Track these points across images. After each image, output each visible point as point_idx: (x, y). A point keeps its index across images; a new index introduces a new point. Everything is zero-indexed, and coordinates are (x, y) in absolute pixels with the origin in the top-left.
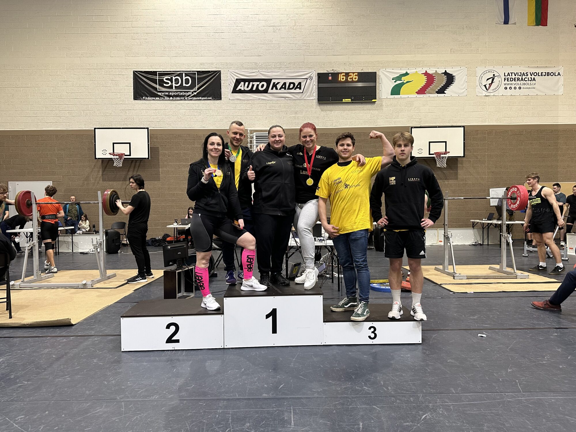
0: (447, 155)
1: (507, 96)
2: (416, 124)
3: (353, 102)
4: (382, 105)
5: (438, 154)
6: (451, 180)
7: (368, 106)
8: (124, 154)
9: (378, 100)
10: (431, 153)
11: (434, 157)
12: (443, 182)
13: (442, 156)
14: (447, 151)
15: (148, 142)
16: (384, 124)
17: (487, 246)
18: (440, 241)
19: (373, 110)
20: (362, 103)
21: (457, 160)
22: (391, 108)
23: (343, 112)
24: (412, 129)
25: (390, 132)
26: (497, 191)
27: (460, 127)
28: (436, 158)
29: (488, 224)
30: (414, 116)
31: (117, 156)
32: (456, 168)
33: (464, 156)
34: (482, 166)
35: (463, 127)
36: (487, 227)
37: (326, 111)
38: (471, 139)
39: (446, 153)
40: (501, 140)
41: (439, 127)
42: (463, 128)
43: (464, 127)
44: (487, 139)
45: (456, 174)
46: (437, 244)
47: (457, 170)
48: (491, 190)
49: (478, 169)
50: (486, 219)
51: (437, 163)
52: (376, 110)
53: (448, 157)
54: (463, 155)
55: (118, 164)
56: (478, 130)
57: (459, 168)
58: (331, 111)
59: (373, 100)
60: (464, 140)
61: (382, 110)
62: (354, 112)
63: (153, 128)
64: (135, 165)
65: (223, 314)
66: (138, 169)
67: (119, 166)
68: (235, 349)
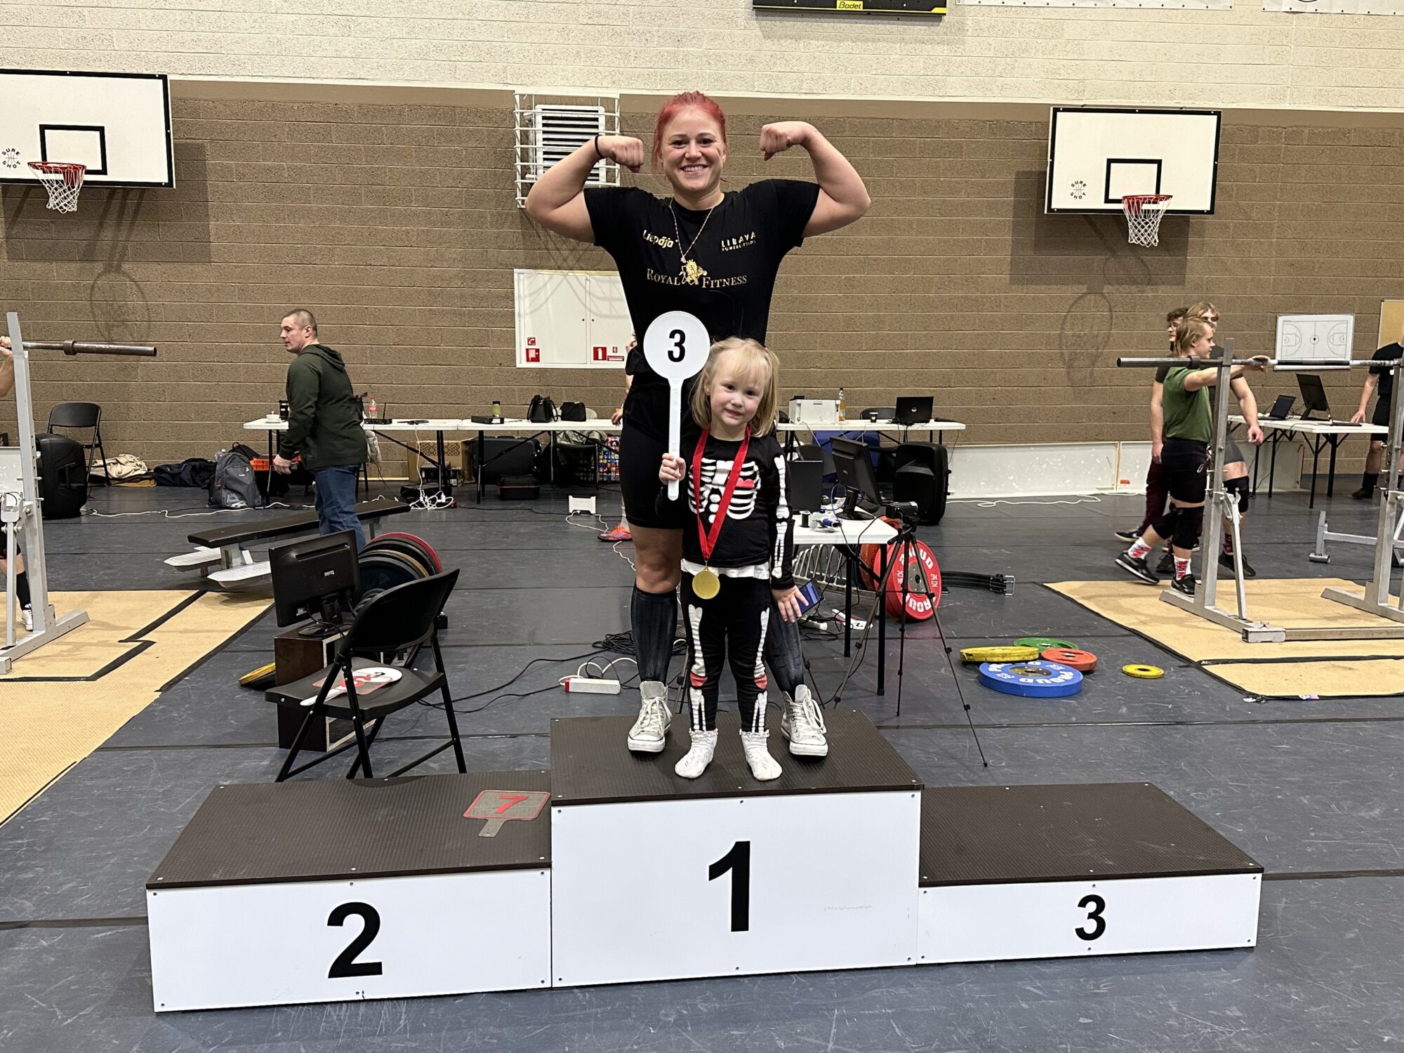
0: (1163, 206)
1: (1356, 17)
2: (1067, 99)
3: (869, 13)
4: (962, 29)
5: (1134, 201)
6: (1162, 287)
7: (918, 30)
8: (84, 167)
9: (951, 10)
10: (1111, 197)
11: (1121, 211)
12: (1140, 292)
13: (1145, 207)
14: (1162, 193)
15: (167, 127)
16: (966, 93)
17: (1266, 500)
18: (1122, 482)
19: (932, 42)
20: (899, 17)
21: (1187, 220)
22: (990, 40)
23: (835, 44)
24: (1058, 113)
25: (984, 122)
26: (1296, 324)
27: (1208, 113)
28: (1127, 214)
29: (1276, 430)
30: (1062, 71)
31: (56, 172)
32: (1183, 248)
33: (1211, 212)
34: (1261, 243)
35: (1215, 113)
36: (1271, 439)
37: (780, 38)
38: (1233, 156)
39: (1158, 198)
40: (1326, 161)
41: (1141, 112)
42: (1215, 117)
43: (1218, 113)
44: (1282, 156)
45: (1182, 266)
46: (1114, 491)
47: (1185, 255)
48: (1281, 319)
49: (1249, 252)
50: (1267, 415)
51: (1131, 231)
52: (942, 42)
53: (1167, 211)
54: (1207, 207)
55: (63, 201)
56: (1258, 127)
57: (1190, 250)
58: (797, 38)
59: (936, 10)
60: (1216, 159)
61: (963, 44)
62: (871, 45)
63: (182, 78)
64: (123, 206)
65: (548, 865)
66: (134, 218)
67: (67, 209)
68: (592, 989)
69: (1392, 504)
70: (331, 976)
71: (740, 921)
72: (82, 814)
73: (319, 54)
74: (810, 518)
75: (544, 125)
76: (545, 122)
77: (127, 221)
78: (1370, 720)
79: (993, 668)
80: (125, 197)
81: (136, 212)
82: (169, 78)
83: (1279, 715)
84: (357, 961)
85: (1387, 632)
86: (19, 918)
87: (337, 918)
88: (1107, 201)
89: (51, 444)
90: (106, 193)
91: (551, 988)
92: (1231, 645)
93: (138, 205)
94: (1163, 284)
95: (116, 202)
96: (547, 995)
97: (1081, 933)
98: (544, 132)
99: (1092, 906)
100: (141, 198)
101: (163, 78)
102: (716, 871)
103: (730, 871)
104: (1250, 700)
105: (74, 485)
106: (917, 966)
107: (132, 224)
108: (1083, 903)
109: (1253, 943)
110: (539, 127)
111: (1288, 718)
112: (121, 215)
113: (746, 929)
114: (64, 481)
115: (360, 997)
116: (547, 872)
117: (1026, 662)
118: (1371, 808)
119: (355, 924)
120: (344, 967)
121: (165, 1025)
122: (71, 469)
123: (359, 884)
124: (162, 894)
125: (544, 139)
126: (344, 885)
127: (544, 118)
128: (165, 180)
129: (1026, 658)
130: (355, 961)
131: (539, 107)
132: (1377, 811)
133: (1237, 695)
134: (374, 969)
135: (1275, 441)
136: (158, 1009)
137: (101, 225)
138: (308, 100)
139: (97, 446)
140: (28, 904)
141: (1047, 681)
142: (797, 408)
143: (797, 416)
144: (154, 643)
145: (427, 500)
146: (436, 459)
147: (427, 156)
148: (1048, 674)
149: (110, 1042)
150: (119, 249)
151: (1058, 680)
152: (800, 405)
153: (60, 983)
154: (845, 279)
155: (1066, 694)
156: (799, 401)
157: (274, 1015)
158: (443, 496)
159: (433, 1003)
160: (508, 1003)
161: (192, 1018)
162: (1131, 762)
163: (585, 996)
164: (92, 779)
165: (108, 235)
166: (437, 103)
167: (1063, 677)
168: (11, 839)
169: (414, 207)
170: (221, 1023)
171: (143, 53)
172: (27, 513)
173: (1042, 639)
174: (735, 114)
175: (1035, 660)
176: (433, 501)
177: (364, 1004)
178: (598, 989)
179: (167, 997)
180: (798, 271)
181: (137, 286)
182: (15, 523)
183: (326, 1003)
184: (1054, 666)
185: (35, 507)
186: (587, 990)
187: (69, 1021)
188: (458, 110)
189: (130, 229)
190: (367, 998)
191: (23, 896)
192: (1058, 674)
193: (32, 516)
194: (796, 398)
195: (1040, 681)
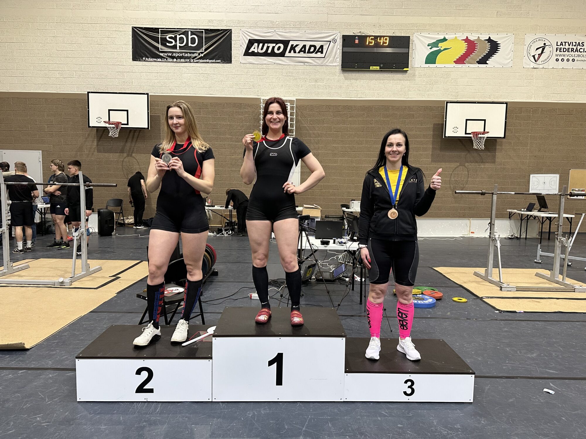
0: (486, 136)
1: (558, 70)
2: (452, 99)
3: (381, 71)
4: (414, 75)
5: (476, 134)
6: (487, 164)
7: (398, 76)
8: (121, 123)
9: (410, 69)
10: (467, 132)
11: (471, 137)
12: (479, 165)
13: (480, 136)
14: (486, 131)
15: (148, 110)
16: (416, 97)
17: (524, 241)
18: (472, 233)
19: (403, 80)
20: (392, 72)
21: (496, 140)
22: (424, 79)
23: (369, 81)
24: (448, 104)
25: (422, 107)
26: (538, 178)
27: (503, 103)
28: (473, 138)
29: (528, 215)
30: (450, 89)
31: (112, 124)
32: (495, 150)
33: (504, 138)
34: (524, 149)
35: (505, 103)
36: (526, 218)
37: (351, 79)
38: (513, 118)
39: (484, 132)
40: (548, 120)
41: (478, 103)
42: (506, 105)
43: (506, 103)
44: (531, 118)
45: (494, 157)
46: (469, 236)
47: (495, 153)
48: (531, 176)
49: (519, 152)
50: (525, 210)
51: (474, 144)
52: (407, 80)
53: (487, 137)
54: (503, 136)
55: (114, 133)
56: (522, 108)
57: (497, 150)
58: (356, 79)
59: (405, 69)
60: (506, 119)
61: (415, 80)
62: (382, 81)
63: (154, 94)
64: (134, 135)
65: (211, 358)
66: (137, 139)
67: (115, 136)
68: (226, 403)
69: (559, 242)
70: (136, 392)
71: (279, 382)
72: (77, 333)
73: (198, 86)
74: (336, 241)
77: (135, 140)
78: (542, 321)
80: (134, 132)
81: (138, 137)
82: (149, 94)
83: (507, 318)
84: (145, 388)
85: (556, 289)
86: (46, 367)
87: (139, 372)
88: (466, 133)
89: (104, 212)
90: (128, 131)
91: (212, 402)
92: (495, 291)
93: (138, 135)
94: (487, 163)
95: (132, 134)
96: (210, 404)
97: (405, 393)
99: (409, 384)
100: (139, 133)
101: (148, 94)
102: (271, 363)
103: (276, 363)
104: (497, 312)
105: (110, 225)
106: (344, 402)
107: (136, 141)
108: (406, 382)
109: (472, 401)
111: (510, 319)
112: (133, 137)
113: (281, 385)
114: (107, 224)
115: (146, 400)
116: (211, 360)
117: (416, 295)
118: (533, 353)
119: (145, 375)
120: (141, 389)
121: (80, 406)
122: (110, 220)
123: (147, 361)
124: (81, 360)
126: (141, 361)
128: (147, 127)
129: (416, 294)
130: (144, 388)
132: (535, 355)
133: (493, 310)
134: (151, 391)
135: (528, 219)
136: (78, 400)
137: (126, 141)
139: (121, 213)
140: (50, 362)
141: (422, 302)
142: (352, 204)
143: (352, 207)
144: (120, 277)
145: (225, 233)
146: (229, 219)
147: (232, 120)
148: (423, 299)
149: (60, 410)
150: (132, 149)
151: (426, 302)
152: (353, 203)
153: (51, 389)
154: (372, 160)
155: (429, 307)
156: (353, 201)
157: (116, 405)
158: (230, 232)
159: (170, 404)
160: (195, 406)
161: (89, 404)
162: (446, 332)
163: (223, 405)
164: (85, 322)
165: (128, 144)
166: (236, 102)
167: (429, 301)
168: (52, 340)
169: (227, 136)
170: (97, 407)
171: (142, 87)
172: (81, 233)
173: (425, 287)
174: (335, 105)
175: (420, 294)
176: (227, 233)
177: (147, 403)
178: (228, 403)
179: (81, 396)
180: (355, 157)
181: (137, 161)
182: (77, 236)
183: (134, 402)
184: (426, 297)
185: (84, 231)
186: (224, 403)
187: (49, 402)
188: (242, 105)
189: (136, 143)
190: (148, 401)
191: (49, 359)
192: (427, 299)
193: (83, 234)
194: (352, 200)
195: (419, 302)
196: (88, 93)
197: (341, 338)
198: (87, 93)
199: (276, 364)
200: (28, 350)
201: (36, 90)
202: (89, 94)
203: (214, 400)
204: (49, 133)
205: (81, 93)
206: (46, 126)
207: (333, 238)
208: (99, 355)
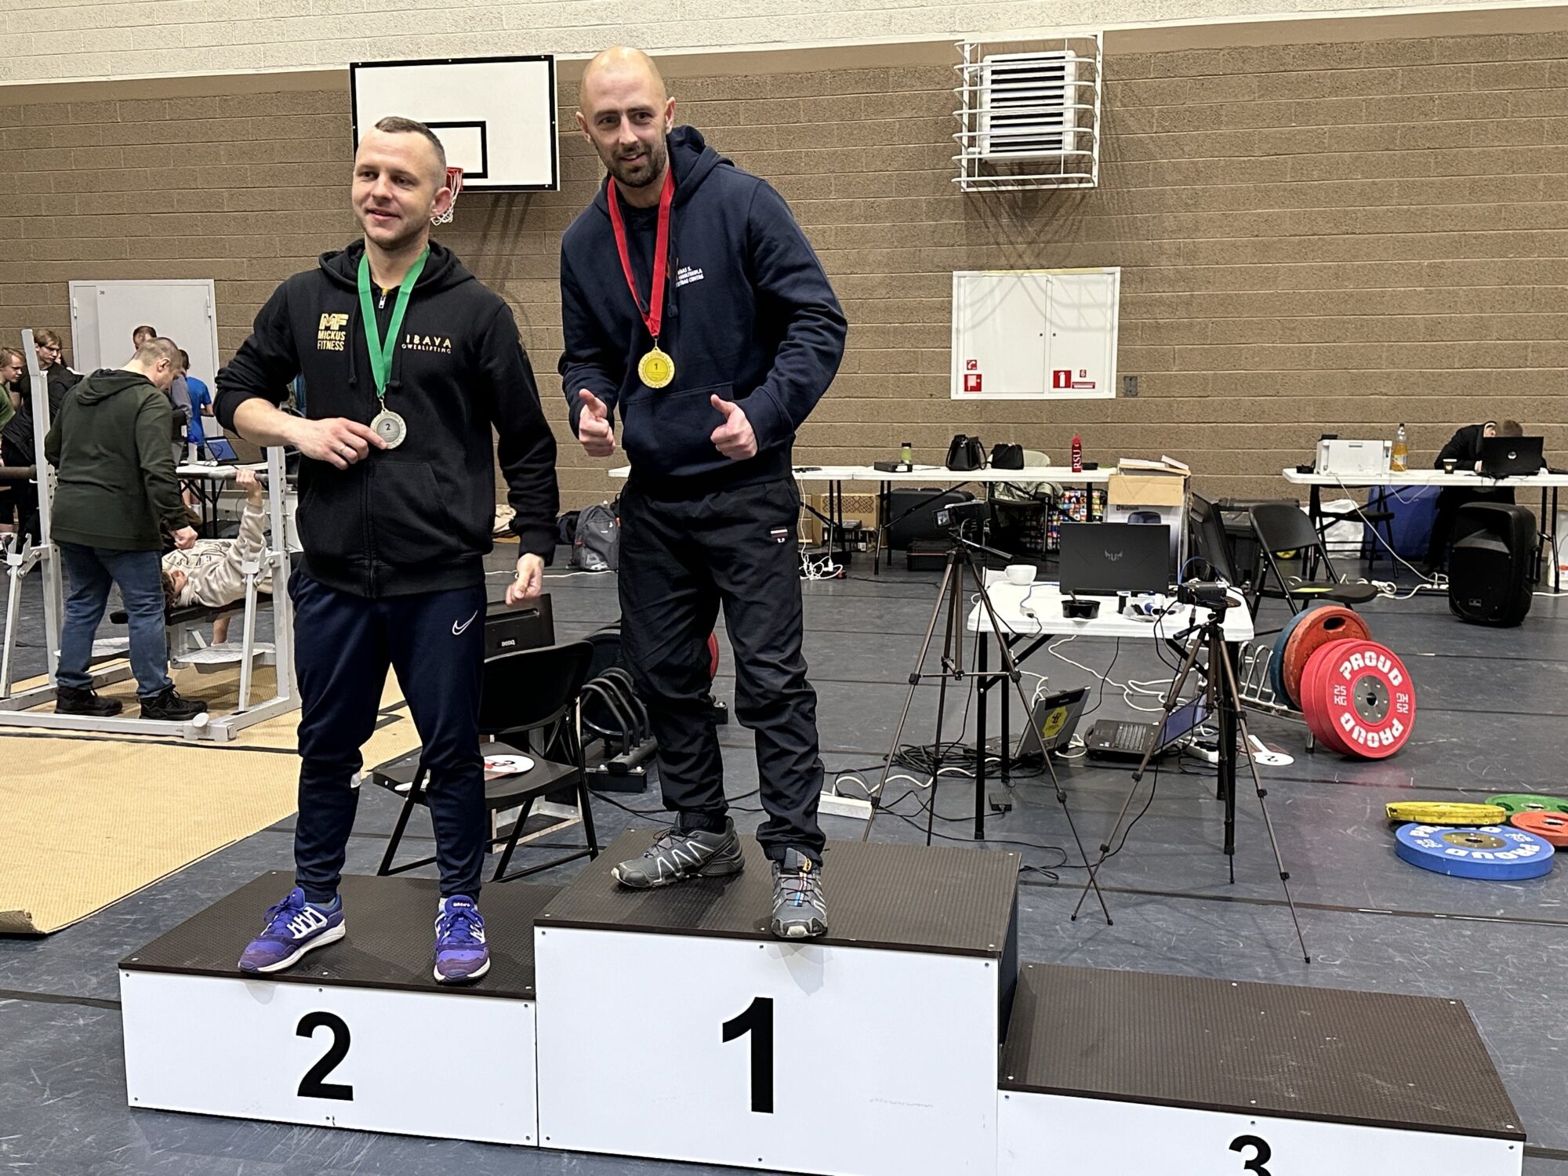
8: (460, 170)
15: (552, 118)
63: (574, 57)
64: (508, 213)
65: (532, 997)
66: (520, 229)
67: (442, 220)
68: (584, 1157)
70: (300, 1093)
71: (762, 1100)
74: (1131, 601)
75: (994, 82)
76: (995, 77)
77: (512, 232)
79: (1421, 831)
80: (510, 204)
81: (521, 222)
82: (555, 60)
87: (306, 1027)
90: (490, 199)
91: (538, 1148)
93: (524, 212)
95: (501, 209)
96: (528, 1156)
98: (993, 91)
99: (1251, 1152)
100: (527, 203)
101: (549, 58)
102: (731, 1030)
107: (517, 235)
108: (1238, 1145)
110: (988, 84)
112: (505, 225)
113: (770, 1110)
115: (329, 1124)
116: (531, 1005)
117: (1478, 826)
119: (324, 1038)
120: (313, 1085)
121: (133, 1122)
123: (330, 992)
124: (135, 976)
125: (993, 100)
126: (313, 990)
127: (994, 72)
128: (547, 180)
129: (1478, 822)
130: (325, 1081)
131: (988, 59)
134: (344, 1093)
136: (132, 1103)
137: (485, 236)
138: (714, 74)
141: (1489, 856)
145: (811, 568)
147: (851, 134)
148: (1501, 845)
149: (71, 1128)
150: (503, 265)
151: (1509, 856)
152: (1327, 447)
155: (1515, 877)
156: (1326, 442)
157: (239, 1130)
158: (830, 563)
159: (403, 1143)
160: (481, 1155)
161: (161, 1118)
162: (1541, 979)
163: (570, 1163)
164: (239, 860)
165: (491, 247)
166: (865, 65)
167: (1521, 852)
168: (122, 914)
169: (834, 199)
170: (183, 1128)
171: (533, 31)
173: (1532, 797)
175: (1495, 825)
176: (818, 568)
177: (334, 1132)
178: (591, 1157)
181: (521, 308)
183: (296, 1125)
184: (1517, 836)
186: (577, 1156)
187: (51, 1101)
188: (892, 72)
189: (515, 242)
190: (337, 1125)
192: (1516, 845)
193: (279, 568)
194: (1325, 437)
195: (1477, 855)
196: (354, 66)
197: (982, 962)
198: (348, 67)
199: (748, 1034)
200: (41, 937)
201: (193, 68)
202: (357, 70)
203: (544, 1144)
204: (235, 219)
205: (331, 68)
206: (226, 195)
207: (1119, 593)
208: (187, 964)
